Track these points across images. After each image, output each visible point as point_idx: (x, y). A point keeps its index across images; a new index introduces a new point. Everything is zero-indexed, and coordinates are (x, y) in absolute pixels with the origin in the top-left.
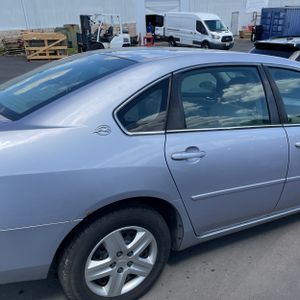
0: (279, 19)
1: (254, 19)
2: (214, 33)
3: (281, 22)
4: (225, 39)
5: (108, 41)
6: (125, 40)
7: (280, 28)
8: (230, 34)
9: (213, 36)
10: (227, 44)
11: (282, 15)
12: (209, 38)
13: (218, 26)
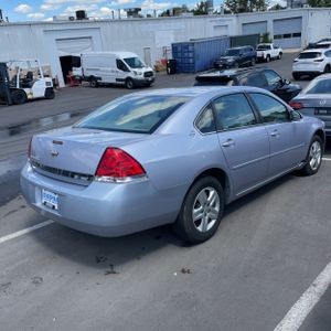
0: (189, 52)
1: (165, 53)
2: (136, 70)
3: (191, 55)
4: (146, 74)
5: (30, 87)
6: (47, 83)
7: (191, 60)
8: (150, 69)
9: (135, 73)
10: (150, 79)
11: (190, 48)
12: (131, 75)
13: (137, 63)
